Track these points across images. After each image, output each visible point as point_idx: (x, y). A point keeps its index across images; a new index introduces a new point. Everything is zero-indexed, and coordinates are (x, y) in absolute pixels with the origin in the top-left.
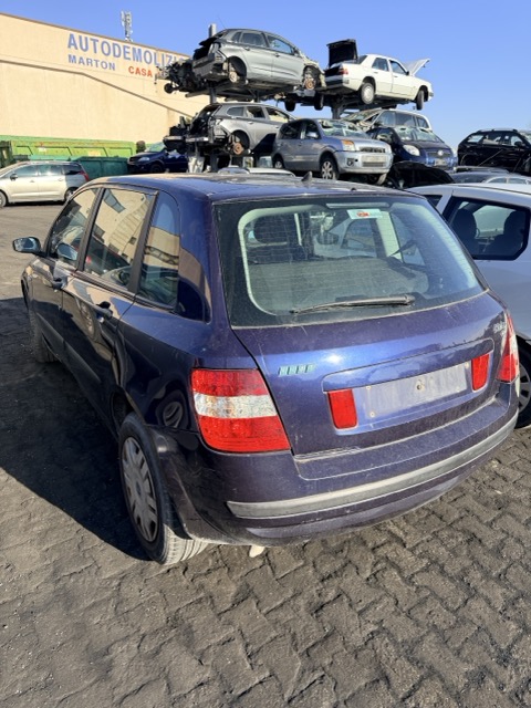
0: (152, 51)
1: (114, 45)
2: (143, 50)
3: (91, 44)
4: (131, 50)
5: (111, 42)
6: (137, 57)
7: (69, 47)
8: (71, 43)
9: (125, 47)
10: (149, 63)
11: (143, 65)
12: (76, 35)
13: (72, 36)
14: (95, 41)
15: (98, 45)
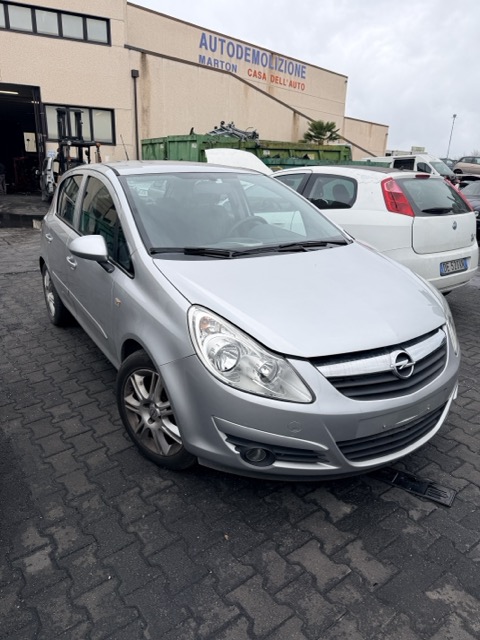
1: (238, 46)
3: (219, 43)
4: (250, 52)
6: (256, 60)
7: (201, 47)
8: (203, 44)
9: (247, 49)
10: (264, 66)
11: (259, 68)
14: (223, 41)
15: (225, 45)
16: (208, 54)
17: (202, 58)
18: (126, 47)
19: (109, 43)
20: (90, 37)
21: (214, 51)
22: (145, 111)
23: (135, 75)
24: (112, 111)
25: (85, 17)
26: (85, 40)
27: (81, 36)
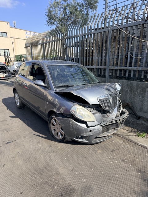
3: (30, 33)
5: (34, 33)
8: (26, 34)
12: (27, 32)
13: (26, 32)
14: (31, 33)
15: (31, 34)
16: (28, 36)
17: (26, 37)
18: (11, 37)
19: (7, 37)
20: (3, 36)
21: (29, 35)
22: (15, 49)
23: (13, 43)
24: (9, 50)
25: (2, 32)
26: (2, 36)
27: (1, 36)
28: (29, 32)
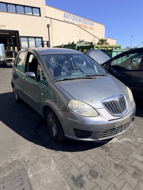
0: (83, 19)
1: (75, 17)
2: (81, 18)
3: (69, 16)
4: (78, 19)
5: (74, 16)
6: (80, 21)
7: (64, 17)
8: (65, 16)
9: (77, 17)
10: (82, 23)
11: (81, 23)
12: (66, 13)
13: (65, 13)
14: (70, 15)
15: (71, 16)
18: (46, 17)
19: (40, 16)
21: (68, 18)
22: (52, 37)
24: (42, 38)
25: (32, 7)
26: (33, 15)
28: (68, 14)
